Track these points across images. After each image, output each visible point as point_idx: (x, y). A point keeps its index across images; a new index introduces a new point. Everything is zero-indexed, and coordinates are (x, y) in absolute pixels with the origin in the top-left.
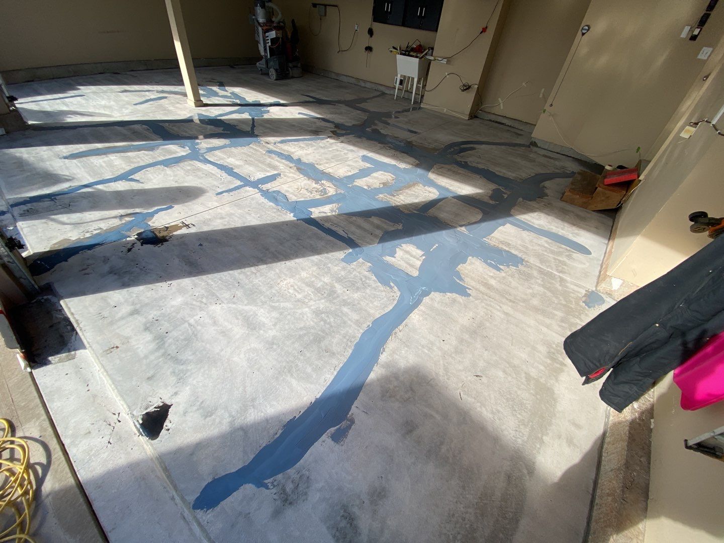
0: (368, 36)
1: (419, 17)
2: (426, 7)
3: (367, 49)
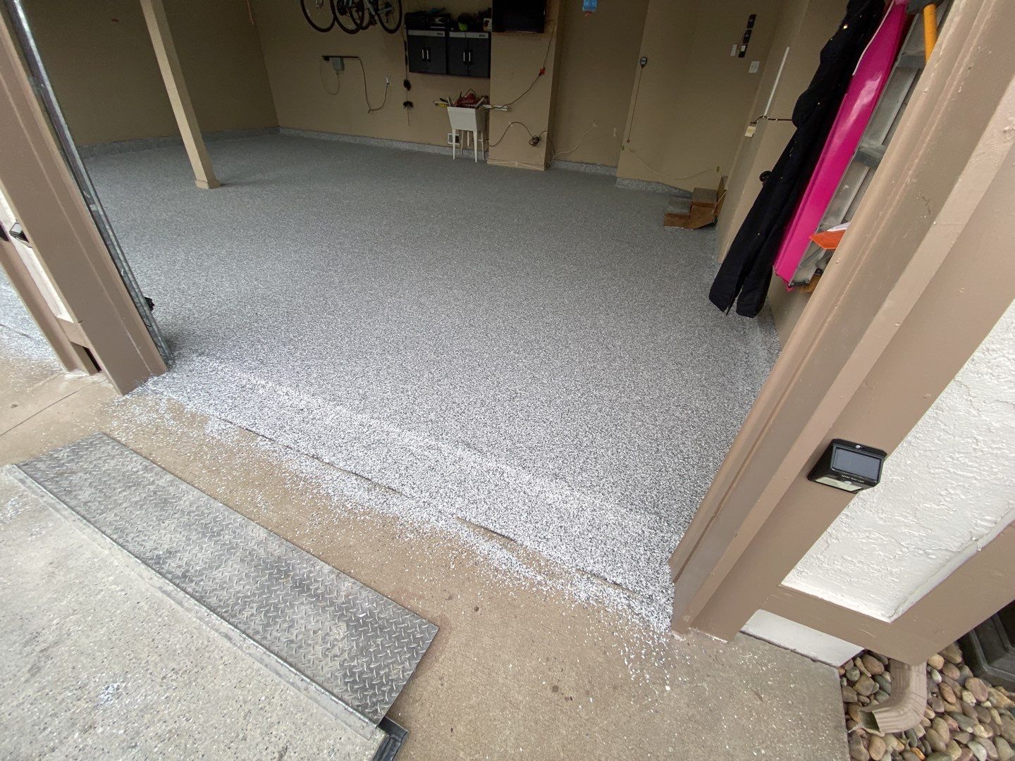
1: (465, 63)
2: (471, 52)
3: (406, 104)
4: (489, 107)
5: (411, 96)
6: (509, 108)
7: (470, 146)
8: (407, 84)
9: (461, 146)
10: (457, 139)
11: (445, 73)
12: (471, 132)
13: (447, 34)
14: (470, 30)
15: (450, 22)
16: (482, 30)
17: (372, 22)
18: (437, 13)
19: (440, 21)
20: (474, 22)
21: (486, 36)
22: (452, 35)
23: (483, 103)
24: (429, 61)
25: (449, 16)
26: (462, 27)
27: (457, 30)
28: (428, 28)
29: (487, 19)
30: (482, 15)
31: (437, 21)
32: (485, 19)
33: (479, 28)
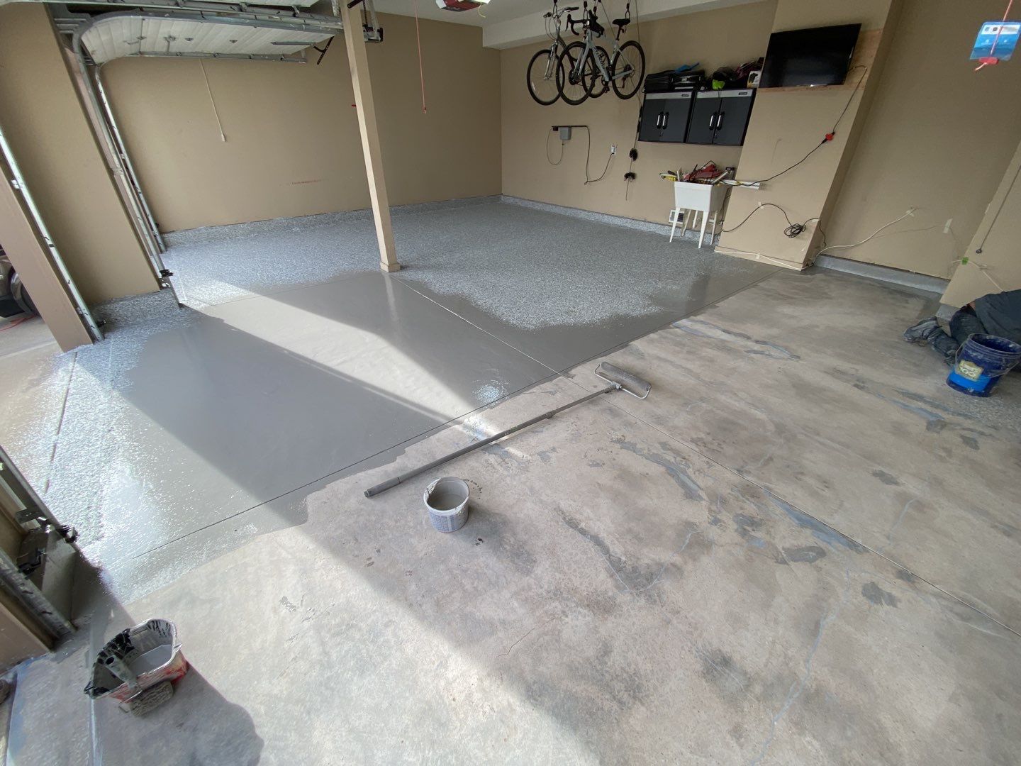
0: (630, 159)
1: (711, 128)
2: (723, 114)
3: (627, 176)
4: (733, 182)
5: (636, 167)
6: (763, 185)
7: (696, 226)
8: (634, 154)
9: (684, 225)
10: (681, 217)
11: (682, 140)
12: (701, 213)
13: (694, 95)
14: (726, 88)
15: (701, 79)
16: (745, 87)
17: (606, 89)
18: (686, 71)
19: (688, 80)
20: (732, 78)
21: (750, 93)
22: (700, 95)
23: (725, 178)
24: (665, 128)
25: (702, 73)
26: (715, 84)
27: (710, 88)
28: (671, 89)
29: (756, 72)
30: (749, 67)
31: (685, 80)
32: (752, 73)
33: (741, 84)
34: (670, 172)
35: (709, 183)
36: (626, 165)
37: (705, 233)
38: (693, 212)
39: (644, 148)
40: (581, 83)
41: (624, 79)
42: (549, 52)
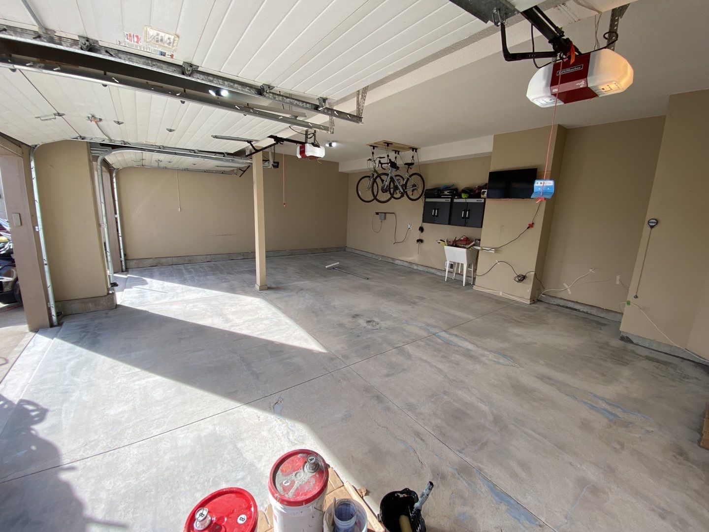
0: (420, 232)
1: (463, 218)
2: (469, 211)
3: (418, 241)
4: (479, 248)
5: (423, 236)
6: (497, 250)
7: (461, 272)
8: (421, 229)
9: (454, 271)
10: (452, 266)
11: (447, 223)
12: (462, 265)
13: (452, 200)
14: (470, 197)
15: (455, 192)
16: (480, 197)
17: (402, 196)
18: (447, 188)
19: (448, 192)
20: (473, 192)
21: (483, 201)
22: (455, 201)
23: (474, 245)
24: (437, 216)
25: (456, 189)
26: (463, 195)
27: (460, 197)
28: (439, 197)
29: (485, 190)
30: (480, 188)
31: (446, 193)
32: (483, 190)
33: (478, 196)
34: (441, 240)
35: (465, 248)
36: (417, 235)
37: (467, 276)
38: (458, 264)
39: (426, 226)
40: (388, 192)
41: (413, 191)
42: (369, 177)
